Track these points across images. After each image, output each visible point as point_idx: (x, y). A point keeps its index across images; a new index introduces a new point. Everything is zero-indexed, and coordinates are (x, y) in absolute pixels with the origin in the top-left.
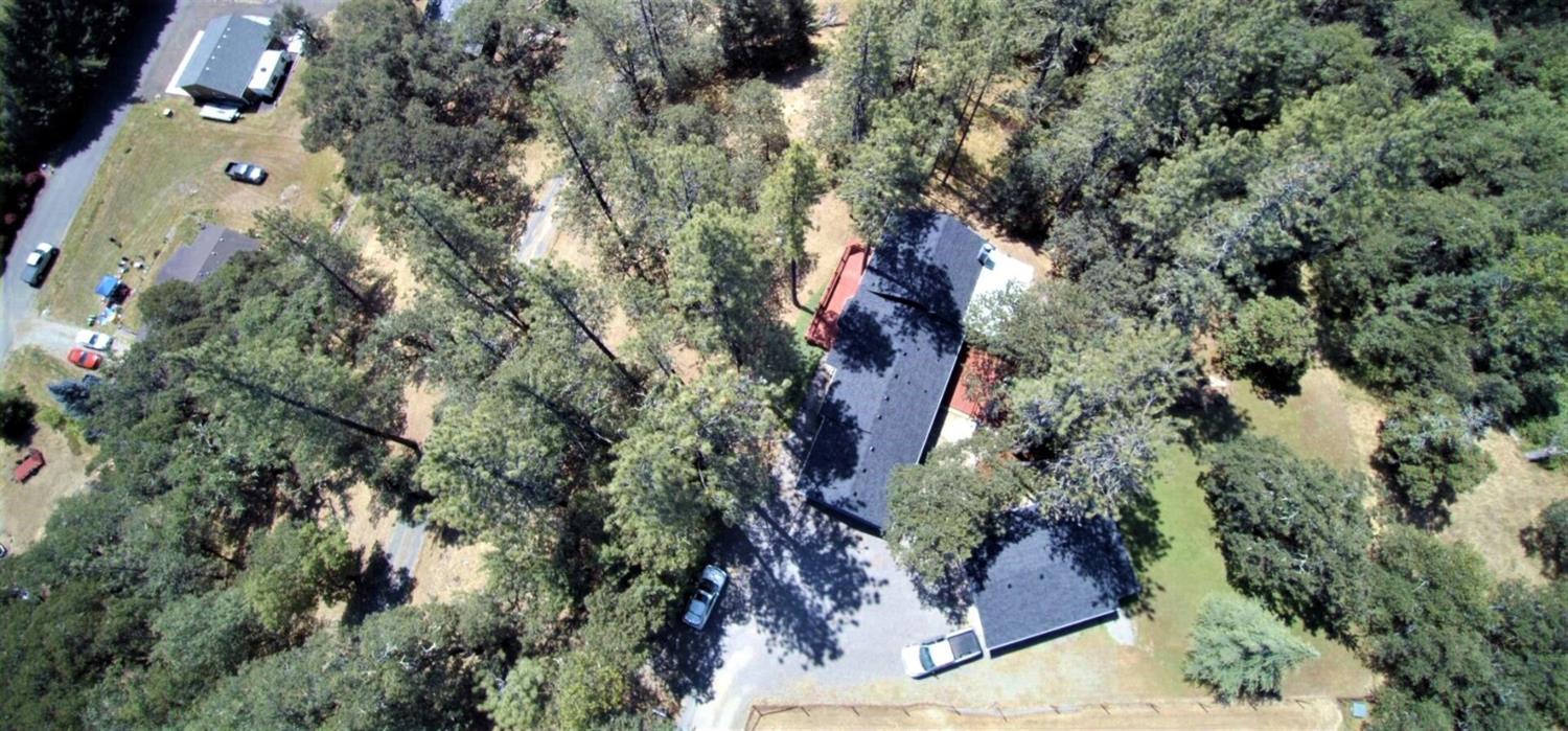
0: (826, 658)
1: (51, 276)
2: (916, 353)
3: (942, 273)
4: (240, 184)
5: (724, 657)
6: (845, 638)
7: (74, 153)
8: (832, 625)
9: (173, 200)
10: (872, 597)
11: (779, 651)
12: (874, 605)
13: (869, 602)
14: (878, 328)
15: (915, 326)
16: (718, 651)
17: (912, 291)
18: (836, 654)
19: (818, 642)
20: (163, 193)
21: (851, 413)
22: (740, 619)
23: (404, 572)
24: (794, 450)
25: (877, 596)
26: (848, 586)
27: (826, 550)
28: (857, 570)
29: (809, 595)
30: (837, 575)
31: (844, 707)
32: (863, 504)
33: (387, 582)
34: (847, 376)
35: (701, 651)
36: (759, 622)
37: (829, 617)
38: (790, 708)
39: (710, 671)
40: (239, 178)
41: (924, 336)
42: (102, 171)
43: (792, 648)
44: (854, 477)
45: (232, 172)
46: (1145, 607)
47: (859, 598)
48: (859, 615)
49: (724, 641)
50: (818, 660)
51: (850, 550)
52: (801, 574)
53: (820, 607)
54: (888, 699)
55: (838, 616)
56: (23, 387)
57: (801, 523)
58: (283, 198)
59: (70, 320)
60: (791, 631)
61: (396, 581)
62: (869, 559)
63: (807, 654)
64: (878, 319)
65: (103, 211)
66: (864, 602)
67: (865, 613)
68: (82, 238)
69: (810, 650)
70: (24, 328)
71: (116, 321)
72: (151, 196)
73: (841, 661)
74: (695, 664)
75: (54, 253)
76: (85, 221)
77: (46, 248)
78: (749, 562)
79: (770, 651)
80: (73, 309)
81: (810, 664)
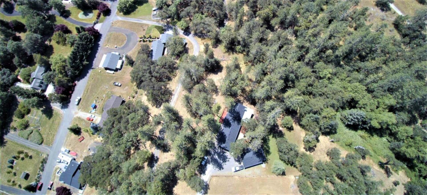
1: (80, 103)
2: (234, 124)
3: (239, 113)
4: (116, 86)
5: (207, 169)
6: (224, 167)
7: (82, 79)
8: (222, 165)
9: (103, 89)
11: (215, 168)
14: (229, 121)
15: (235, 121)
17: (234, 116)
18: (223, 169)
19: (220, 167)
20: (101, 87)
21: (225, 134)
22: (209, 164)
23: (157, 157)
24: (217, 139)
25: (229, 161)
26: (225, 159)
27: (221, 154)
28: (226, 157)
29: (219, 160)
30: (223, 158)
31: (224, 176)
32: (227, 147)
33: (154, 158)
34: (225, 128)
35: (204, 168)
36: (212, 164)
38: (216, 176)
39: (205, 171)
41: (236, 122)
42: (88, 83)
43: (217, 168)
44: (225, 144)
45: (115, 84)
46: (267, 162)
49: (207, 167)
50: (220, 169)
51: (225, 154)
52: (218, 157)
53: (220, 162)
54: (230, 175)
55: (223, 163)
56: (77, 124)
57: (218, 150)
58: (125, 89)
59: (85, 112)
60: (216, 166)
62: (228, 155)
64: (229, 120)
65: (89, 91)
66: (227, 161)
67: (227, 163)
68: (85, 96)
70: (76, 113)
71: (95, 112)
72: (98, 88)
74: (203, 170)
75: (81, 99)
76: (86, 92)
77: (79, 98)
78: (210, 155)
79: (213, 168)
80: (85, 109)
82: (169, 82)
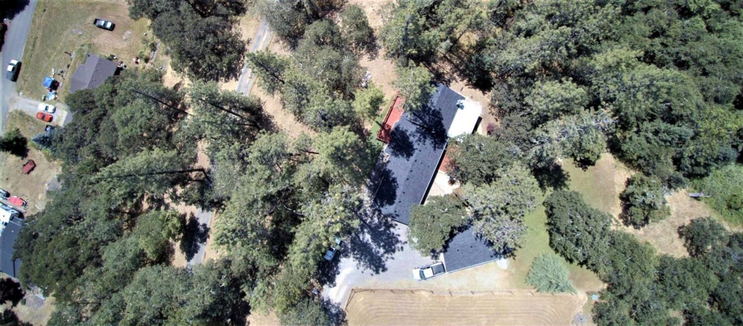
0: (380, 272)
1: (20, 75)
2: (423, 149)
3: (439, 113)
4: (102, 30)
5: (340, 270)
6: (388, 264)
7: (18, 12)
8: (383, 259)
9: (71, 37)
10: (400, 248)
11: (362, 268)
12: (401, 251)
13: (399, 250)
14: (408, 138)
15: (425, 138)
16: (337, 268)
17: (425, 122)
18: (384, 270)
19: (378, 265)
20: (65, 33)
21: (394, 176)
22: (346, 256)
23: (204, 225)
24: (369, 188)
25: (402, 248)
26: (390, 244)
27: (382, 229)
28: (394, 238)
29: (374, 247)
30: (385, 239)
31: (389, 290)
32: (398, 216)
33: (198, 229)
34: (393, 159)
35: (331, 268)
36: (354, 257)
37: (382, 256)
38: (366, 290)
39: (334, 275)
40: (100, 27)
41: (428, 141)
42: (34, 21)
43: (367, 267)
44: (394, 205)
45: (97, 24)
46: (513, 254)
47: (395, 248)
48: (394, 255)
49: (340, 264)
50: (377, 272)
51: (392, 230)
52: (371, 238)
53: (378, 252)
54: (405, 287)
55: (386, 255)
56: (18, 130)
57: (372, 218)
58: (124, 38)
59: (33, 98)
60: (367, 261)
61: (202, 229)
62: (399, 233)
63: (373, 270)
64: (408, 134)
65: (38, 43)
66: (397, 250)
67: (397, 254)
68: (31, 56)
69: (374, 268)
70: (13, 101)
71: (55, 99)
72: (60, 34)
73: (386, 273)
74: (328, 272)
75: (19, 64)
76: (30, 47)
77: (15, 62)
78: (349, 225)
79: (358, 268)
80: (34, 92)
81: (374, 273)
82: (238, 18)
